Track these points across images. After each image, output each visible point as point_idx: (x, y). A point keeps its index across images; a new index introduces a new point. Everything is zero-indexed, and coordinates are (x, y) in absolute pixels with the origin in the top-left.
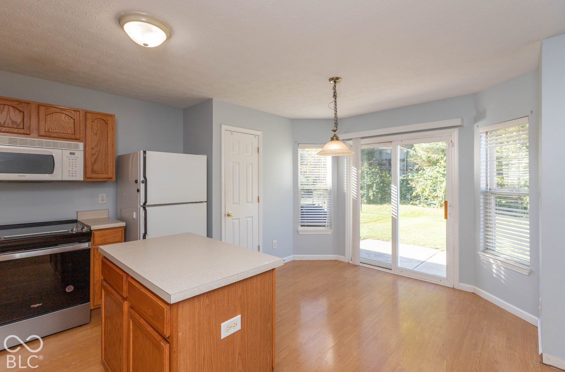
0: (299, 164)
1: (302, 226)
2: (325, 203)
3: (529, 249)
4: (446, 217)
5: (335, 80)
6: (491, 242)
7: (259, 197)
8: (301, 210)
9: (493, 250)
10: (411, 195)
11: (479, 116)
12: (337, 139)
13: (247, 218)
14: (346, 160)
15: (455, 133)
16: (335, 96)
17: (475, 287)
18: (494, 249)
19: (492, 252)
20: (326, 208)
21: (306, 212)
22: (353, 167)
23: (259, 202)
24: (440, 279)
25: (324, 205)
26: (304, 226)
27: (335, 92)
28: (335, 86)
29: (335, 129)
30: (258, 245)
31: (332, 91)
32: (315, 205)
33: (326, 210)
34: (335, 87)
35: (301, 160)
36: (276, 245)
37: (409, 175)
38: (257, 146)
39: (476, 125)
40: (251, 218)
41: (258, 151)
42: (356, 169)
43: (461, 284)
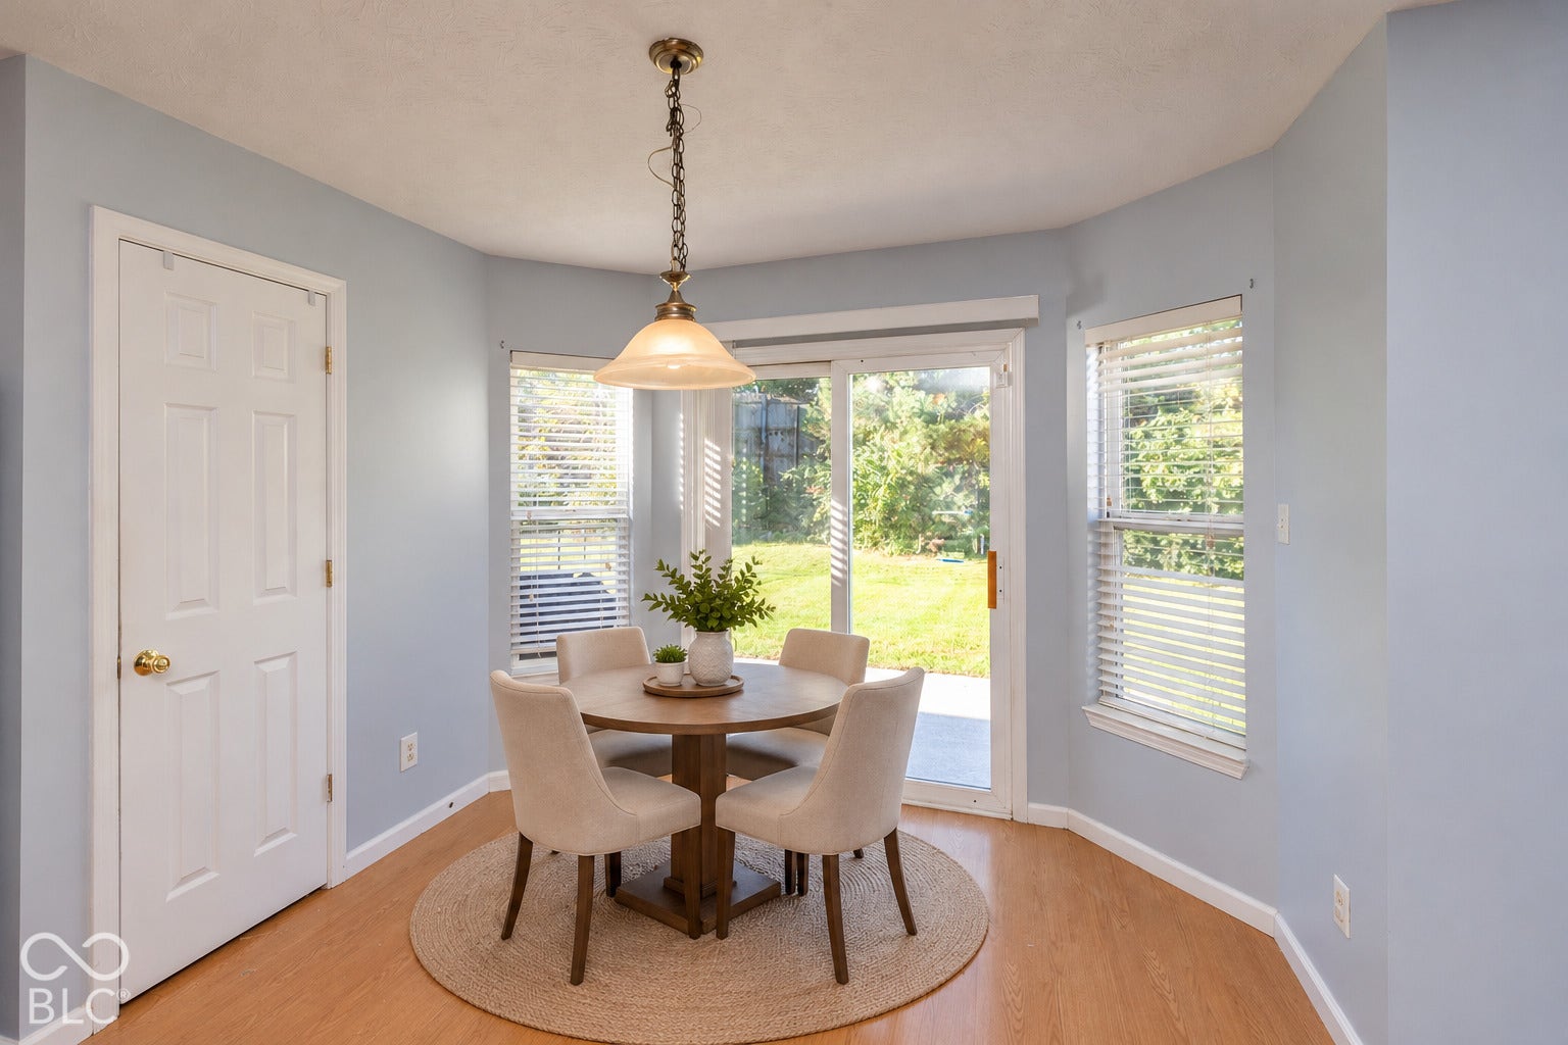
0: (512, 427)
1: (523, 657)
2: (609, 568)
3: (1243, 697)
4: (993, 603)
5: (676, 54)
6: (1112, 674)
7: (328, 562)
8: (522, 597)
9: (1117, 696)
10: (811, 517)
11: (1080, 297)
12: (686, 313)
13: (262, 666)
14: (681, 416)
15: (1017, 342)
16: (675, 126)
17: (1073, 812)
18: (1118, 692)
19: (1114, 702)
20: (610, 581)
21: (541, 605)
22: (707, 442)
23: (329, 583)
24: (972, 793)
25: (606, 574)
26: (533, 656)
27: (675, 111)
28: (676, 83)
29: (677, 268)
30: (323, 774)
31: (663, 108)
32: (571, 575)
33: (613, 593)
34: (677, 89)
35: (523, 420)
36: (415, 751)
37: (804, 470)
38: (320, 342)
39: (1073, 321)
40: (283, 663)
41: (327, 363)
42: (718, 449)
43: (1033, 806)
